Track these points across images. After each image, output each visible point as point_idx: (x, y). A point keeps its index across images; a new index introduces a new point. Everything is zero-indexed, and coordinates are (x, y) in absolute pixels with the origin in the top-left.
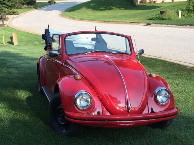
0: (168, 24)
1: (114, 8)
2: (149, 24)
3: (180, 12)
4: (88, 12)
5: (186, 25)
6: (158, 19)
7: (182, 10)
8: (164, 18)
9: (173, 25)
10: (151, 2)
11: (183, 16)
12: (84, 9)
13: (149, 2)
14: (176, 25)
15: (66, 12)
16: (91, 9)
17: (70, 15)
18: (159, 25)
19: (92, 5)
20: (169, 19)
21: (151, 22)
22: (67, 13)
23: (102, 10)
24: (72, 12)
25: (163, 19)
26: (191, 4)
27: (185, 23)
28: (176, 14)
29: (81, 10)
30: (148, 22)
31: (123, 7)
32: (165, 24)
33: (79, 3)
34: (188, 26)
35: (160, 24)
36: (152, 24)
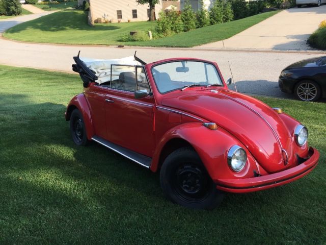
0: (142, 46)
1: (67, 28)
2: (120, 46)
3: (150, 32)
4: (36, 33)
5: (162, 46)
6: (128, 40)
7: (152, 30)
8: (136, 39)
9: (149, 46)
10: (106, 22)
11: (153, 36)
12: (30, 30)
13: (104, 22)
14: (152, 46)
15: (7, 33)
16: (39, 30)
17: (14, 37)
18: (132, 47)
19: (39, 24)
20: (141, 40)
21: (122, 43)
22: (9, 35)
23: (53, 31)
24: (16, 34)
25: (134, 41)
26: (160, 24)
27: (161, 44)
28: (147, 35)
29: (26, 31)
30: (119, 43)
31: (78, 27)
32: (139, 46)
33: (19, 23)
34: (165, 48)
35: (133, 45)
36: (125, 47)
